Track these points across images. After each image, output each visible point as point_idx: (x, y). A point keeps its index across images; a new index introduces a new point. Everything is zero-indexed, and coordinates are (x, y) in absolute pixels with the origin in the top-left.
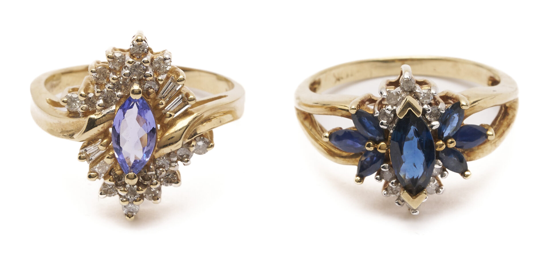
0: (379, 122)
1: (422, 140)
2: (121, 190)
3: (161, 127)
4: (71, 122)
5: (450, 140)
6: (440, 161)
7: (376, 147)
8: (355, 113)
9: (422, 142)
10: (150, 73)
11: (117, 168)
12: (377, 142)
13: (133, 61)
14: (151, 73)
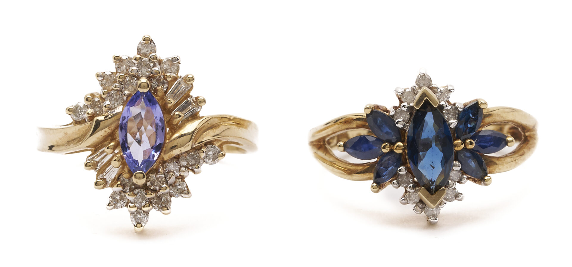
0: (395, 122)
1: (440, 136)
2: (129, 195)
3: (170, 129)
4: (77, 129)
5: (468, 141)
6: (457, 163)
7: (392, 148)
8: (370, 112)
9: (440, 138)
10: (157, 70)
11: (125, 171)
12: (392, 144)
13: (141, 57)
14: (159, 70)
